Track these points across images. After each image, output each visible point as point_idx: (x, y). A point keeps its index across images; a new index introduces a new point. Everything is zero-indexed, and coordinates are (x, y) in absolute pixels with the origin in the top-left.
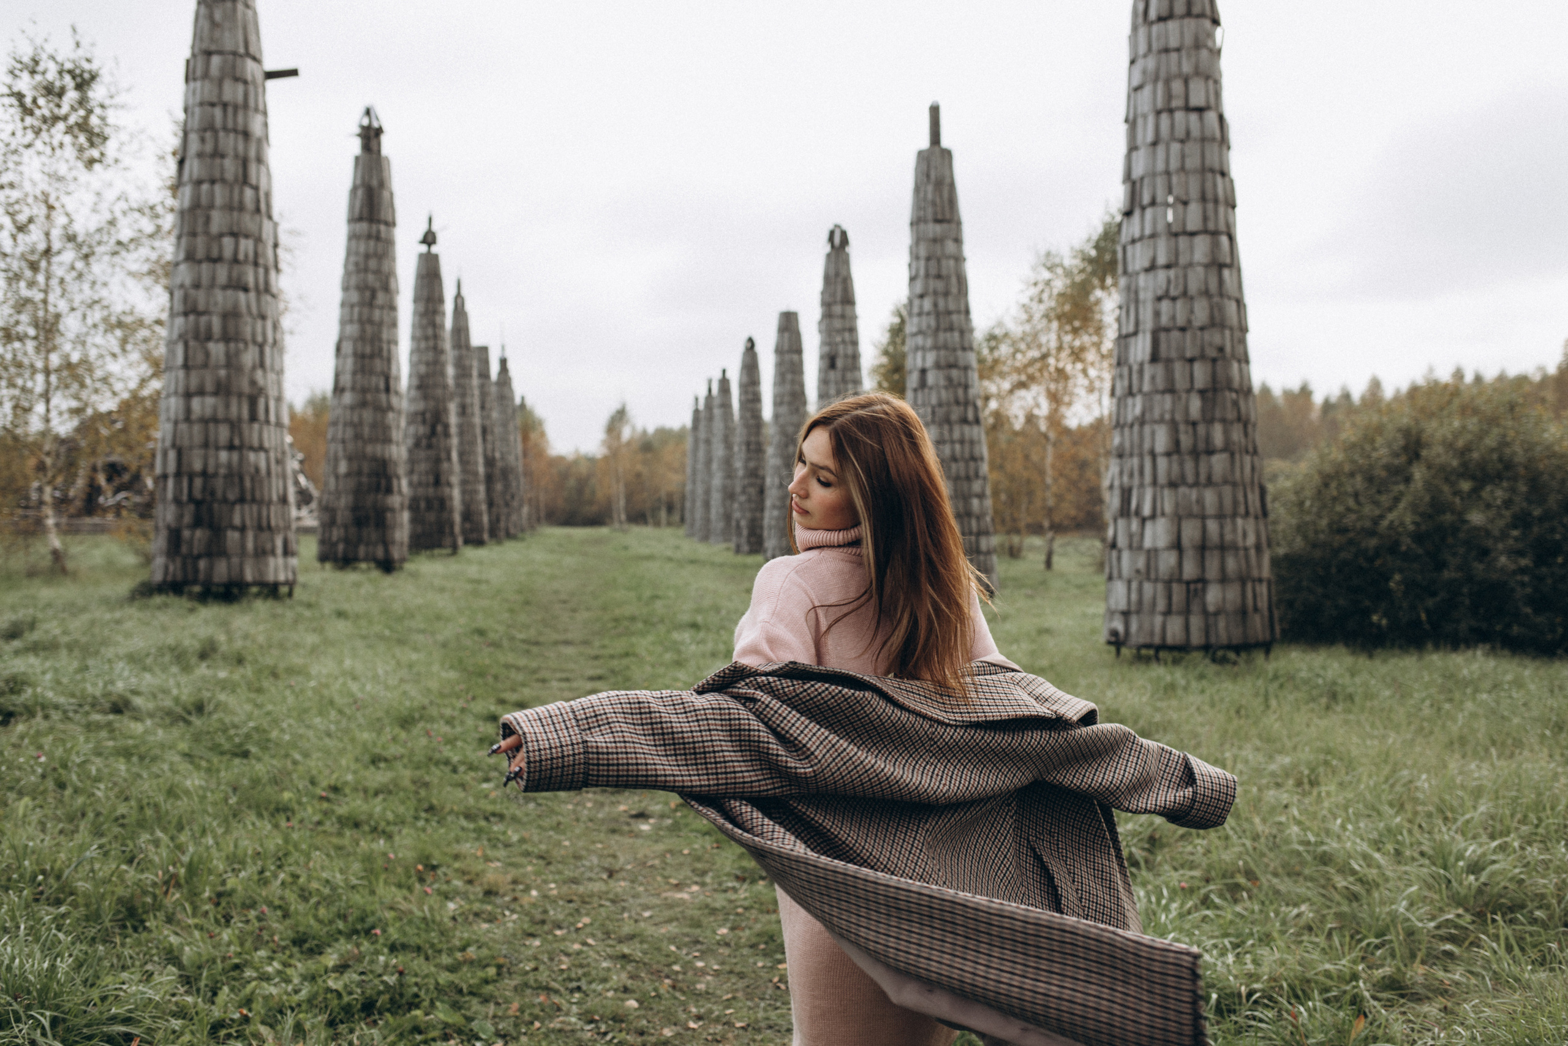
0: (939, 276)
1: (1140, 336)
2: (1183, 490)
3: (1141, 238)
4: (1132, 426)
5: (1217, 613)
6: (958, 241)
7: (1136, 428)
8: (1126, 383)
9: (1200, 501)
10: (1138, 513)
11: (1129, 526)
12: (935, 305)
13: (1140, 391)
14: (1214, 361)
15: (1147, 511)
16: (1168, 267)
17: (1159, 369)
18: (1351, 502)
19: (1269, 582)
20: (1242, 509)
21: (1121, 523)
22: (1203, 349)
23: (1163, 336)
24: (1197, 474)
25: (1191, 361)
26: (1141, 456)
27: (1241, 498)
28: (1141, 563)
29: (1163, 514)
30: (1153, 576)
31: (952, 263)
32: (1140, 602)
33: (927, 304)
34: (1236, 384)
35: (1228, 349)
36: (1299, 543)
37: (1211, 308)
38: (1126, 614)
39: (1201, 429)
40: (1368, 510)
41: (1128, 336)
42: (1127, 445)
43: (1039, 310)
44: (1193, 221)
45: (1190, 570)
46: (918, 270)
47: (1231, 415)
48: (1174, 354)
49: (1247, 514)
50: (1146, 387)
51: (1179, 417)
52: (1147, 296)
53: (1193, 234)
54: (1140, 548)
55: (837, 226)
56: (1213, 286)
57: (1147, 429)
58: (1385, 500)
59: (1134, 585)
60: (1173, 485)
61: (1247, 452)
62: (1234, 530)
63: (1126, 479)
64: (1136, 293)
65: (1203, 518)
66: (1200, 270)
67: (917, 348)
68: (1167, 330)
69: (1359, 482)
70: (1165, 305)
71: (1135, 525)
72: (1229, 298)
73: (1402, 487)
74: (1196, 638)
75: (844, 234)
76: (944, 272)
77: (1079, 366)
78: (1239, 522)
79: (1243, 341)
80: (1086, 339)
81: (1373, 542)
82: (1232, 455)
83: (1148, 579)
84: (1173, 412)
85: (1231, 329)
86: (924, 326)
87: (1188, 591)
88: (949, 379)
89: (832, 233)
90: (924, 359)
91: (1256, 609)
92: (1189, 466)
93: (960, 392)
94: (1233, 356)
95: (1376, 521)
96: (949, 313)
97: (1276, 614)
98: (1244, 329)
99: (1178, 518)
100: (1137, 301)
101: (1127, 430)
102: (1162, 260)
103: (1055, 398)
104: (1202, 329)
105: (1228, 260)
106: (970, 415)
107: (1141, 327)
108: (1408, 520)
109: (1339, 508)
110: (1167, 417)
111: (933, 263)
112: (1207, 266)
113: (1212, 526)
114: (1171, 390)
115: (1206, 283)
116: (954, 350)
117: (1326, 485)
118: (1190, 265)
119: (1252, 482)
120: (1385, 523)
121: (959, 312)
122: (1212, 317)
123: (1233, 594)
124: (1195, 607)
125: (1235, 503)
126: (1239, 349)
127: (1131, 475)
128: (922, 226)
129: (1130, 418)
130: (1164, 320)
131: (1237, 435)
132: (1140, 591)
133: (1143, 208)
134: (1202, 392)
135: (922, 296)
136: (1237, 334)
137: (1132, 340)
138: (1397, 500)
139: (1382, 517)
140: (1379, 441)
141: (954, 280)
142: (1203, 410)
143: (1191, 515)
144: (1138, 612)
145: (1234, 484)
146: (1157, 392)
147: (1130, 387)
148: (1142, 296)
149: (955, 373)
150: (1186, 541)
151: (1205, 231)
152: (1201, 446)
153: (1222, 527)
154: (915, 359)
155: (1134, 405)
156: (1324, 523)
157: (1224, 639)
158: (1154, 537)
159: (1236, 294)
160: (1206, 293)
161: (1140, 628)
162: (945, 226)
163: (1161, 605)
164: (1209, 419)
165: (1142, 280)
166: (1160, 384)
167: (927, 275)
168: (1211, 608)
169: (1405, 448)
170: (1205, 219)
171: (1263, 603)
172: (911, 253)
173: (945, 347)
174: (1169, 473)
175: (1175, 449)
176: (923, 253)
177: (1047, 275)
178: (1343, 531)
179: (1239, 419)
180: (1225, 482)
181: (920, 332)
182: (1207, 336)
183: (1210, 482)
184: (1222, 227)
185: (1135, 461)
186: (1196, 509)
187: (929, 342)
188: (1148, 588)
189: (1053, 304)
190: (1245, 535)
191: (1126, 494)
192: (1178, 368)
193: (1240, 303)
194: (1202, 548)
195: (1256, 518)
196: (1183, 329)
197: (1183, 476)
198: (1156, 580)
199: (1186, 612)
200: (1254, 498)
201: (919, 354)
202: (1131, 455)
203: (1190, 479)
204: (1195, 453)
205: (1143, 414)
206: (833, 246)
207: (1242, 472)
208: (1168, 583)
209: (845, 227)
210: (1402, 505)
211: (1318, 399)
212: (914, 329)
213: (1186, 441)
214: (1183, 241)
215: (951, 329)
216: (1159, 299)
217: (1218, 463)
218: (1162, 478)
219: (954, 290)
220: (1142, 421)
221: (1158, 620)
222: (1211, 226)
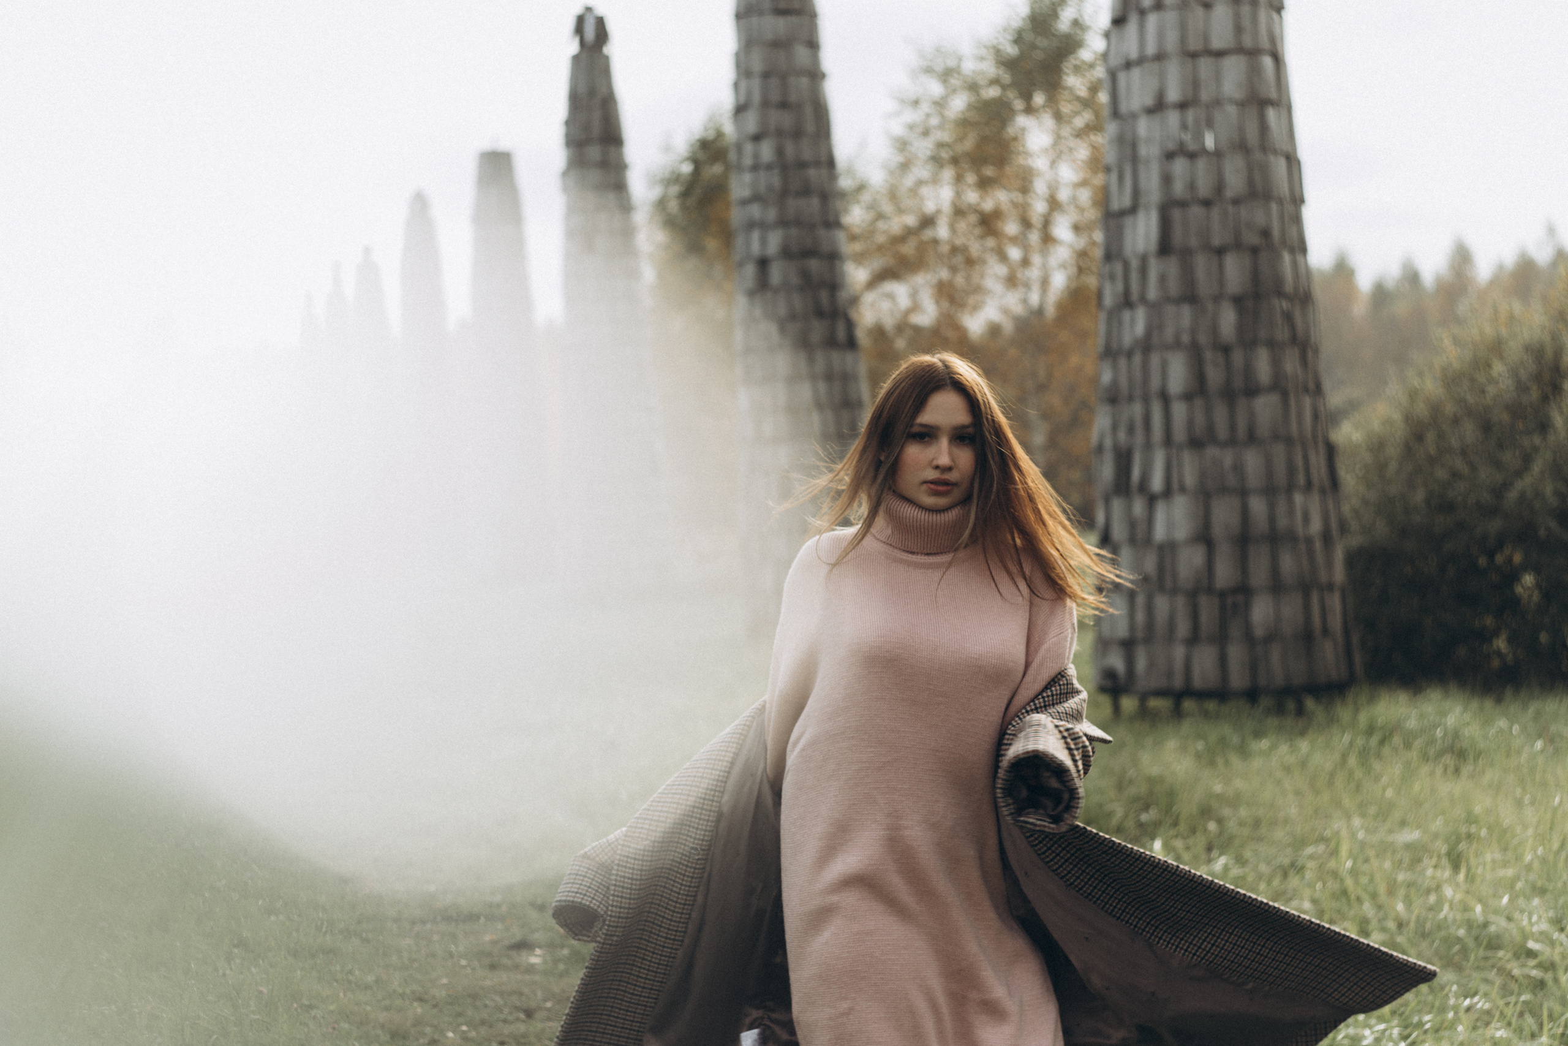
0: (784, 105)
1: (1141, 216)
2: (1212, 452)
3: (1141, 61)
4: (1129, 354)
5: (1270, 638)
6: (813, 45)
7: (1137, 359)
8: (1120, 286)
9: (1238, 468)
10: (1143, 486)
11: (1129, 509)
12: (780, 152)
13: (1143, 299)
14: (1255, 251)
15: (1157, 483)
16: (1183, 106)
17: (1172, 266)
18: (1460, 465)
19: (1343, 591)
20: (1301, 479)
21: (1117, 505)
22: (1237, 234)
23: (1176, 214)
24: (1233, 427)
25: (1220, 252)
26: (1146, 400)
27: (1299, 462)
28: (1150, 564)
29: (1183, 489)
30: (1169, 583)
31: (804, 81)
32: (1150, 625)
33: (767, 150)
34: (1289, 286)
35: (1276, 232)
36: (1382, 528)
37: (1250, 169)
38: (1128, 645)
39: (1238, 358)
40: (1486, 475)
41: (1122, 213)
42: (1123, 382)
43: (923, 148)
44: (1221, 32)
45: (1225, 574)
46: (749, 94)
47: (1282, 334)
48: (1194, 242)
49: (1309, 486)
50: (1152, 294)
51: (1203, 339)
52: (1150, 151)
53: (1220, 54)
54: (1148, 541)
55: (589, 9)
56: (1252, 134)
57: (1155, 360)
58: (1510, 458)
59: (1140, 600)
60: (1196, 443)
61: (1306, 390)
62: (1291, 511)
63: (1122, 436)
64: (1134, 146)
65: (1243, 493)
66: (1232, 110)
67: (751, 225)
68: (1183, 204)
69: (1470, 431)
70: (1179, 166)
71: (1138, 507)
72: (1275, 152)
73: (1537, 440)
74: (1238, 679)
75: (600, 23)
76: (793, 98)
77: (991, 242)
78: (1298, 498)
79: (1297, 220)
80: (1000, 198)
81: (1495, 526)
82: (1285, 395)
83: (1161, 588)
84: (1193, 331)
85: (1280, 201)
86: (762, 188)
87: (1223, 608)
88: (805, 275)
89: (580, 21)
90: (763, 241)
91: (1326, 631)
92: (1220, 414)
93: (824, 296)
94: (1284, 242)
95: (1498, 492)
96: (802, 165)
97: (1355, 639)
98: (1298, 200)
99: (1205, 495)
100: (1135, 159)
101: (1122, 362)
102: (1173, 95)
103: (946, 293)
104: (1236, 202)
105: (1273, 94)
106: (841, 334)
107: (1143, 200)
108: (1548, 489)
109: (1441, 474)
110: (1186, 339)
111: (774, 82)
112: (1242, 104)
113: (1258, 506)
114: (1190, 297)
115: (1241, 130)
116: (812, 227)
117: (1419, 437)
118: (1217, 102)
119: (1315, 437)
120: (1512, 495)
121: (817, 164)
122: (1251, 182)
123: (1291, 609)
124: (1235, 631)
125: (1291, 470)
126: (1293, 232)
127: (1131, 430)
128: (755, 20)
129: (1127, 340)
130: (1179, 188)
131: (1291, 365)
132: (1150, 608)
133: (1142, 13)
134: (1238, 301)
135: (757, 138)
136: (1289, 208)
137: (1128, 221)
138: (1527, 460)
139: (1506, 485)
140: (1498, 368)
141: (808, 110)
142: (1240, 328)
143: (1224, 490)
144: (1149, 639)
145: (1289, 441)
146: (1168, 299)
147: (1127, 292)
148: (1143, 151)
149: (814, 264)
150: (1218, 530)
151: (1240, 50)
152: (1238, 382)
153: (1272, 507)
154: (748, 244)
155: (1133, 321)
156: (1419, 496)
157: (1279, 679)
158: (1170, 525)
159: (1285, 147)
160: (1242, 147)
161: (1151, 665)
162: (793, 20)
163: (1183, 628)
164: (1248, 341)
165: (1143, 127)
166: (1174, 287)
167: (765, 104)
168: (1259, 632)
169: (1538, 377)
170: (1238, 29)
171: (1336, 622)
172: (738, 65)
173: (798, 222)
174: (1190, 423)
175: (1198, 389)
176: (757, 65)
177: (936, 88)
178: (1447, 507)
179: (1294, 339)
180: (1276, 437)
181: (756, 198)
182: (1244, 212)
183: (1252, 438)
184: (1265, 43)
185: (1137, 409)
186: (1232, 480)
187: (772, 214)
188: (1162, 604)
189: (945, 136)
190: (1306, 519)
191: (1124, 460)
192: (1201, 264)
193: (1292, 161)
194: (1243, 540)
195: (1323, 491)
196: (1207, 203)
197: (1211, 429)
198: (1174, 591)
199: (1221, 639)
200: (1318, 462)
201: (756, 235)
202: (1131, 399)
203: (1222, 433)
204: (1229, 395)
205: (1148, 334)
206: (582, 43)
207: (1300, 423)
208: (1193, 595)
209: (600, 10)
210: (1537, 467)
211: (1365, 281)
212: (746, 193)
213: (1214, 376)
214: (1205, 65)
215: (806, 191)
216: (1170, 156)
217: (1265, 407)
218: (1180, 433)
219: (810, 127)
220: (1146, 346)
221: (1179, 652)
222: (1248, 42)
